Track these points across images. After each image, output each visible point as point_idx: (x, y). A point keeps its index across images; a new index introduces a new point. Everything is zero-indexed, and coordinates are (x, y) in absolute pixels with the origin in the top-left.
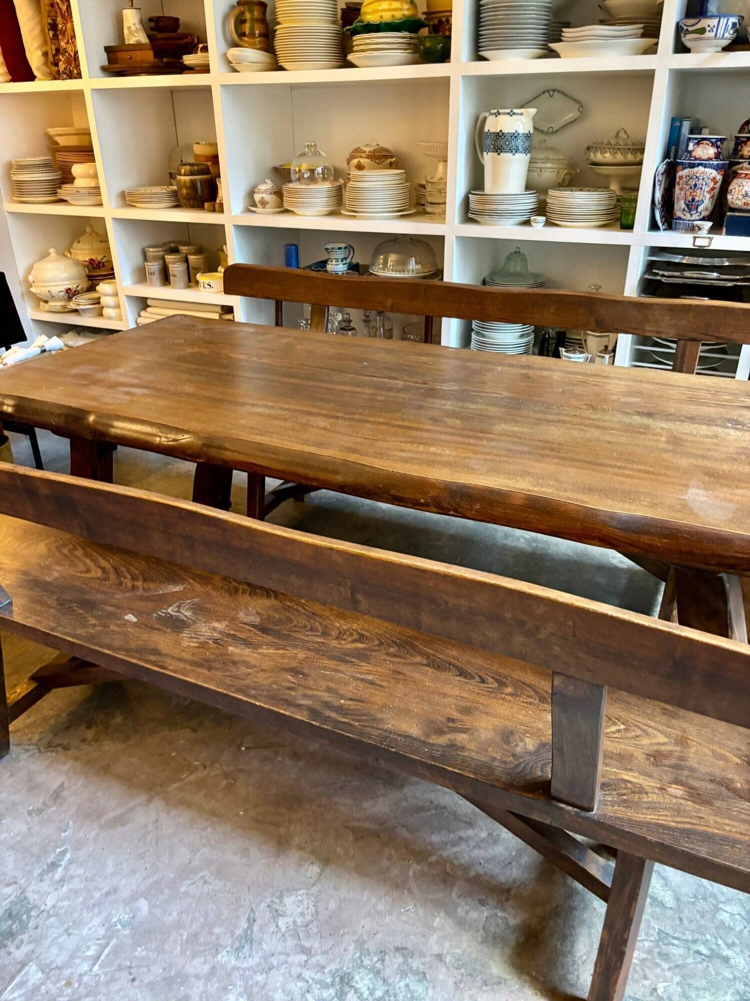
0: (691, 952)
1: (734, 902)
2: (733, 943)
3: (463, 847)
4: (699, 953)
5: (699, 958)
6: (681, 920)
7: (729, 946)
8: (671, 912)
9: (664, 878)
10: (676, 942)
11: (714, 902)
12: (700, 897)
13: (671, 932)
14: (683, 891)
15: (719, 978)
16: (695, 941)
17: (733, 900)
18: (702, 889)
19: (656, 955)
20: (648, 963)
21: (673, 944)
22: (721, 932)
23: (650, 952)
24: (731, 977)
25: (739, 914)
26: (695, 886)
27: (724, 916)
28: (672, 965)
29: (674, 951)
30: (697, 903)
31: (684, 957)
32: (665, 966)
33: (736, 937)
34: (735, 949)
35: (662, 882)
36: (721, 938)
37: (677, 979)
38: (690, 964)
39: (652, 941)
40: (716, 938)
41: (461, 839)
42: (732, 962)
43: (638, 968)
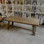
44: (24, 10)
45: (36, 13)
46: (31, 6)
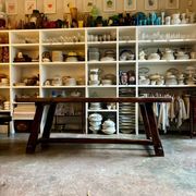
44: (89, 79)
45: (137, 86)
46: (118, 62)
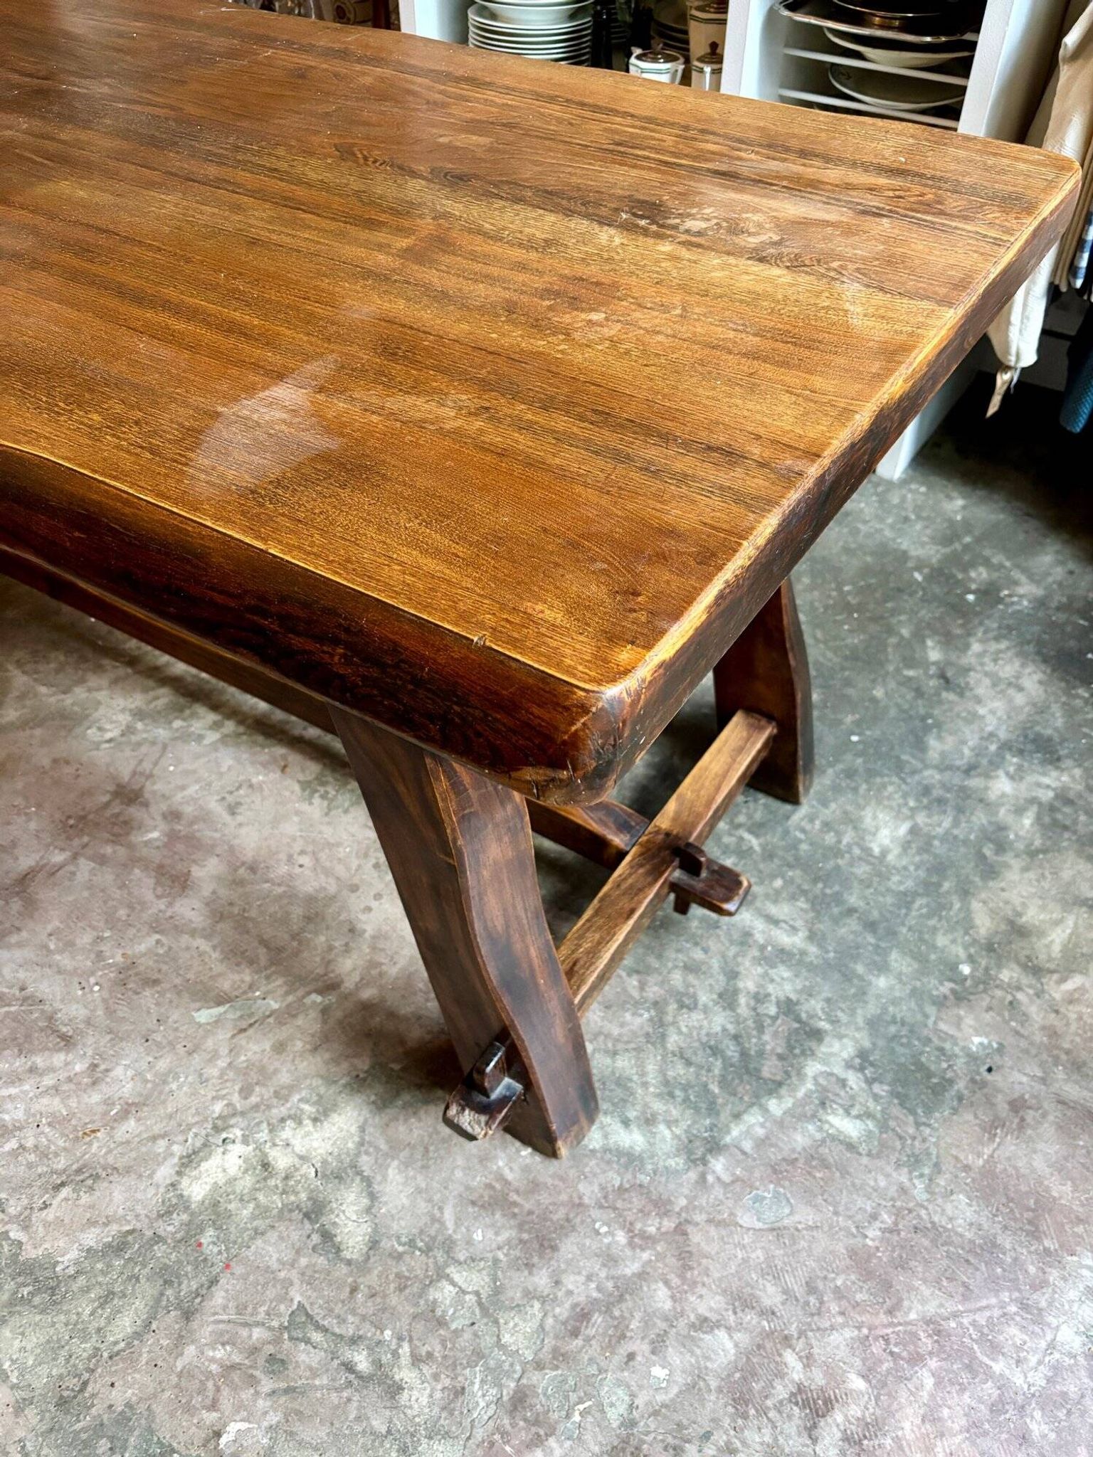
0: (336, 1362)
1: (482, 1263)
2: (430, 1355)
3: (27, 1087)
4: (349, 1367)
5: (343, 1377)
6: (354, 1290)
7: (416, 1360)
8: (344, 1269)
9: (373, 1197)
10: (317, 1337)
11: (441, 1260)
12: (420, 1244)
13: (318, 1313)
14: (395, 1226)
15: (358, 1428)
16: (354, 1341)
17: (482, 1259)
18: (437, 1225)
19: (261, 1361)
20: (236, 1376)
21: (308, 1341)
22: (419, 1327)
23: (254, 1351)
24: (384, 1430)
25: (477, 1293)
26: (425, 1219)
27: (444, 1293)
28: (283, 1385)
29: (302, 1357)
30: (407, 1258)
31: (314, 1373)
32: (267, 1385)
33: (443, 1343)
34: (425, 1369)
35: (365, 1201)
36: (411, 1341)
37: (273, 1418)
38: (316, 1388)
39: (270, 1329)
40: (400, 1339)
41: (32, 1070)
42: (404, 1396)
43: (210, 1384)
